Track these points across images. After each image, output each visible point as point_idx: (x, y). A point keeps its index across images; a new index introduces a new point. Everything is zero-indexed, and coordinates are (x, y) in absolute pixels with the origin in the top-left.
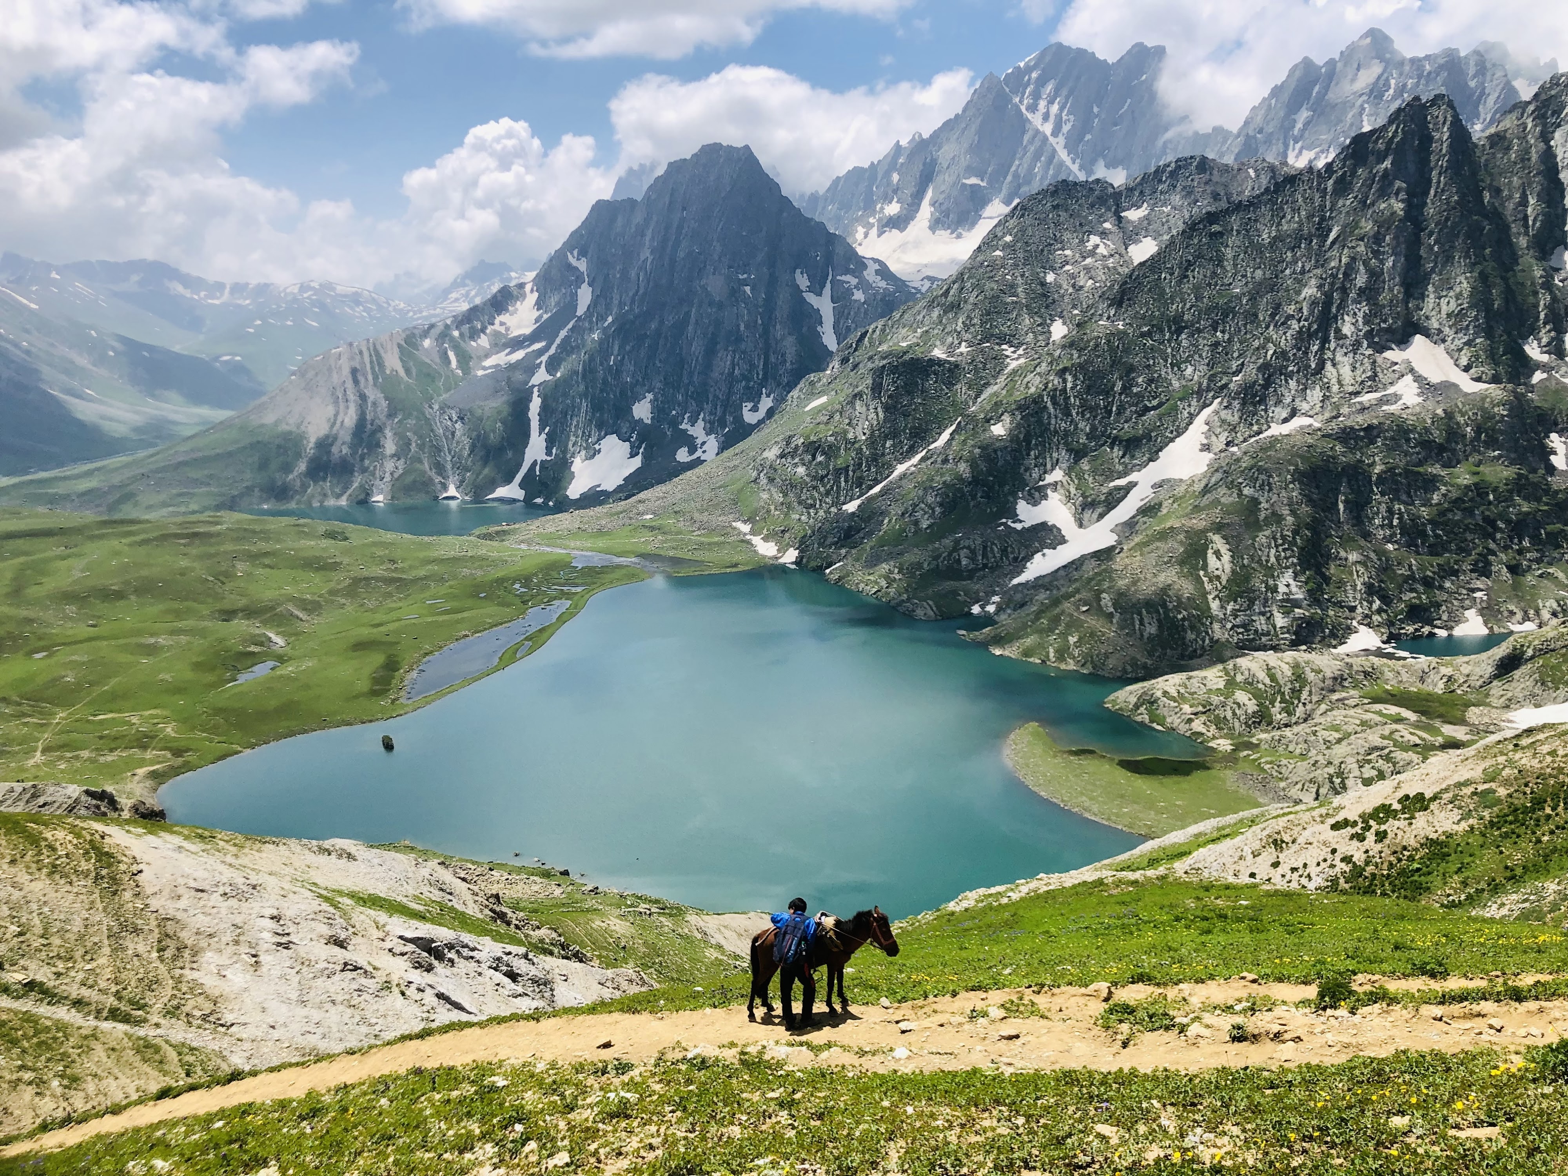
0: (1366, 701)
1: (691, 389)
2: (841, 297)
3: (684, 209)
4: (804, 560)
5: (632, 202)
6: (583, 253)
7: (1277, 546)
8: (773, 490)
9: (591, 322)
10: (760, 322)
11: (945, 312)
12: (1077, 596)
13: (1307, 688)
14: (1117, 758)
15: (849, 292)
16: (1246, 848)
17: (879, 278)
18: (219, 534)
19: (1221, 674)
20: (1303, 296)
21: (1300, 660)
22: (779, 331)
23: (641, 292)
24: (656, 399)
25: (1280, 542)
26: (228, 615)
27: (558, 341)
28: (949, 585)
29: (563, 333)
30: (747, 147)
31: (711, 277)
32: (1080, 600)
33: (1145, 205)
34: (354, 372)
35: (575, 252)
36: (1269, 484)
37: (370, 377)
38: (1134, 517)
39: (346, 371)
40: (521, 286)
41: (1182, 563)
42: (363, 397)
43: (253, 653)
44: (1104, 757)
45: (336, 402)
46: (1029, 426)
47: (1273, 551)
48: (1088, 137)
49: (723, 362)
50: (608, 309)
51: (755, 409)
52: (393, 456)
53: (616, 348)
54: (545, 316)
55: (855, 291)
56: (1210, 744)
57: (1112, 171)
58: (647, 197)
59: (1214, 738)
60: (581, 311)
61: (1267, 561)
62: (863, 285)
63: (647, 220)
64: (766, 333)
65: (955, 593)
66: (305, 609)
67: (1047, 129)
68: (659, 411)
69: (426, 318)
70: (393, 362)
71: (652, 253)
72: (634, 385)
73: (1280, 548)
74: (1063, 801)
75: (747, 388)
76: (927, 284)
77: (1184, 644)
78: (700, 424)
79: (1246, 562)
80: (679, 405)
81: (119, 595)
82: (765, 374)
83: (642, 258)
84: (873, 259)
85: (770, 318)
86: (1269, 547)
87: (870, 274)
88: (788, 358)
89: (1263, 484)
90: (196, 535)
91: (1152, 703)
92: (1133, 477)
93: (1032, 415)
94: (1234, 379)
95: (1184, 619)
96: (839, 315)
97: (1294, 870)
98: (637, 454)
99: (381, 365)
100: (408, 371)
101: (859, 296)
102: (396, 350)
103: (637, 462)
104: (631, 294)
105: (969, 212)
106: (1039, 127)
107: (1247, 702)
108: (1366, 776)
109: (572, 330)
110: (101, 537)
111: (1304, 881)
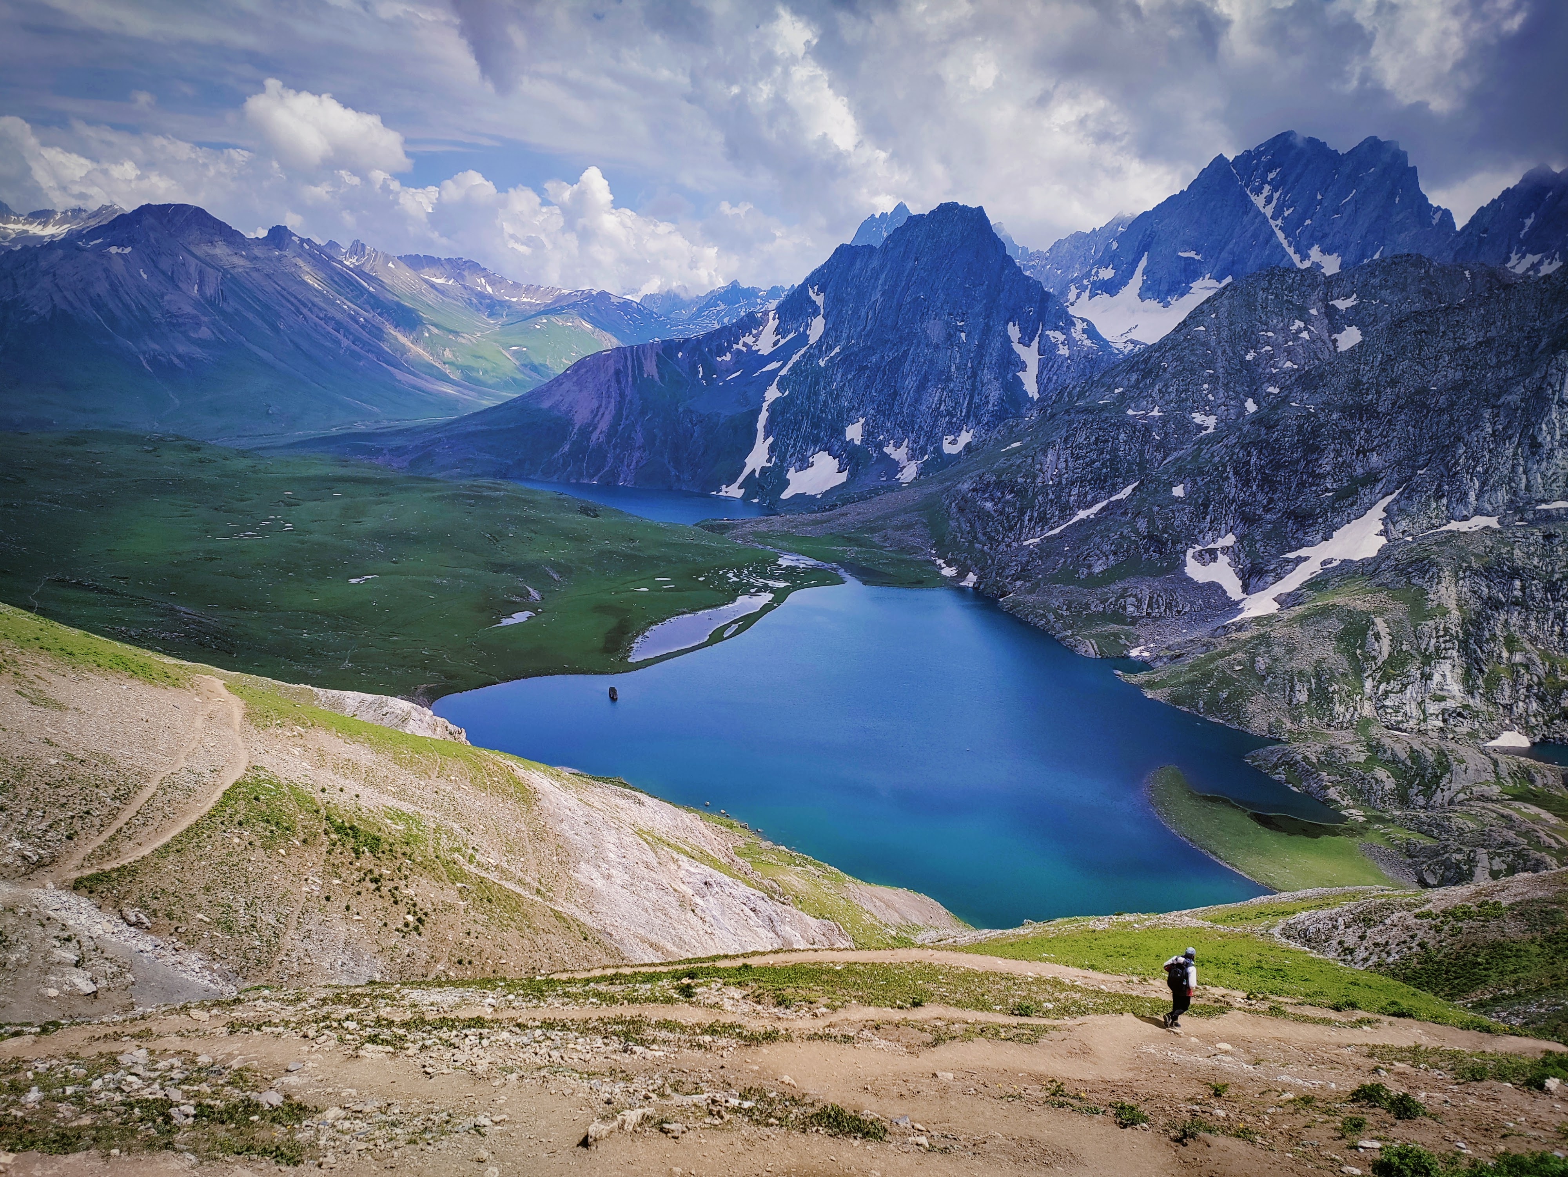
0: (1506, 797)
1: (900, 418)
2: (1047, 351)
3: (916, 259)
4: (982, 587)
5: (871, 248)
6: (822, 290)
7: (1438, 637)
8: (962, 519)
9: (820, 351)
10: (969, 365)
11: (1144, 377)
12: (1233, 656)
13: (1448, 775)
14: (1249, 811)
15: (1055, 346)
16: (1340, 919)
17: (1085, 336)
18: (496, 499)
19: (1363, 749)
20: (1501, 401)
21: (1444, 748)
22: (987, 375)
23: (868, 328)
24: (866, 423)
25: (1442, 633)
26: (499, 568)
27: (790, 365)
28: (1113, 628)
29: (795, 358)
30: (980, 209)
31: (932, 322)
32: (1235, 660)
33: (1355, 296)
34: (617, 373)
35: (816, 288)
36: (1439, 577)
37: (630, 379)
38: (1298, 589)
39: (612, 371)
40: (766, 313)
41: (1340, 639)
42: (622, 395)
43: (515, 602)
44: (1237, 807)
45: (600, 397)
46: (1209, 492)
47: (1433, 641)
48: (1308, 222)
49: (933, 397)
50: (837, 340)
51: (954, 442)
52: (639, 448)
53: (839, 375)
54: (782, 342)
55: (1061, 346)
56: (1343, 812)
57: (1327, 257)
58: (885, 245)
59: (1348, 807)
60: (813, 339)
61: (1426, 650)
62: (1070, 342)
63: (882, 267)
64: (974, 375)
65: (1117, 636)
66: (558, 572)
67: (1269, 211)
68: (869, 434)
69: (680, 331)
70: (650, 368)
71: (882, 295)
72: (849, 410)
73: (1441, 640)
74: (1191, 840)
75: (950, 423)
76: (1130, 346)
77: (1331, 715)
78: (903, 450)
79: (1404, 648)
80: (888, 431)
81: (417, 540)
82: (968, 412)
83: (873, 299)
84: (1081, 319)
85: (980, 363)
86: (1431, 637)
87: (1077, 333)
88: (992, 400)
89: (1432, 577)
90: (481, 497)
91: (1291, 766)
92: (1303, 552)
93: (1213, 483)
94: (1419, 472)
95: (1334, 692)
96: (1043, 366)
97: (1376, 945)
98: (844, 470)
99: (641, 368)
100: (662, 377)
101: (1064, 351)
102: (654, 358)
103: (843, 477)
104: (859, 329)
105: (1179, 283)
106: (1261, 209)
107: (1385, 779)
108: (1495, 868)
109: (803, 356)
110: (406, 489)
111: (1384, 955)
